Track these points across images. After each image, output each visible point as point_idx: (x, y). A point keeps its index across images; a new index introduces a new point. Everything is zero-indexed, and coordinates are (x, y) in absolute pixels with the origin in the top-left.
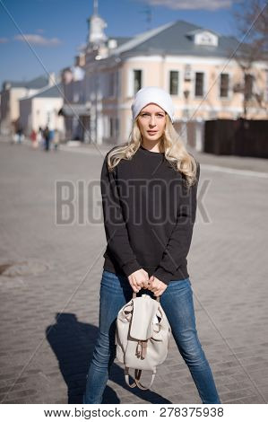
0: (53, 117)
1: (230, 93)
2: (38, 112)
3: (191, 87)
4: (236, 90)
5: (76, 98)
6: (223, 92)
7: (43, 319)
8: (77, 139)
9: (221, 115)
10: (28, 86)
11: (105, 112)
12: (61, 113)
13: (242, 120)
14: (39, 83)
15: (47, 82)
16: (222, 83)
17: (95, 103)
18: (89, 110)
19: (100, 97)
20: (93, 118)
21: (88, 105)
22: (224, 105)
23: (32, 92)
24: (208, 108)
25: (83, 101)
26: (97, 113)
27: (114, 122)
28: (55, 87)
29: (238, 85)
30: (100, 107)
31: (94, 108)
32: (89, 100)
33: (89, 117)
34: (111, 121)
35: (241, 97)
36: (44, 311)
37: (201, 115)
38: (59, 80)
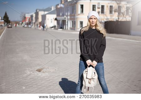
0: (53, 20)
1: (113, 12)
2: (48, 19)
3: (100, 10)
4: (115, 11)
5: (61, 15)
6: (111, 12)
7: (55, 86)
8: (61, 28)
9: (110, 20)
10: (44, 11)
11: (70, 19)
12: (56, 19)
13: (117, 21)
14: (48, 9)
15: (51, 9)
16: (110, 9)
17: (67, 16)
18: (65, 18)
19: (69, 14)
20: (67, 21)
21: (65, 17)
22: (111, 16)
23: (46, 13)
24: (106, 17)
25: (63, 15)
26: (68, 19)
27: (74, 22)
28: (54, 10)
29: (116, 9)
30: (69, 17)
31: (67, 18)
32: (65, 15)
33: (65, 21)
34: (73, 22)
35: (117, 13)
36: (56, 83)
37: (103, 20)
38: (55, 9)
